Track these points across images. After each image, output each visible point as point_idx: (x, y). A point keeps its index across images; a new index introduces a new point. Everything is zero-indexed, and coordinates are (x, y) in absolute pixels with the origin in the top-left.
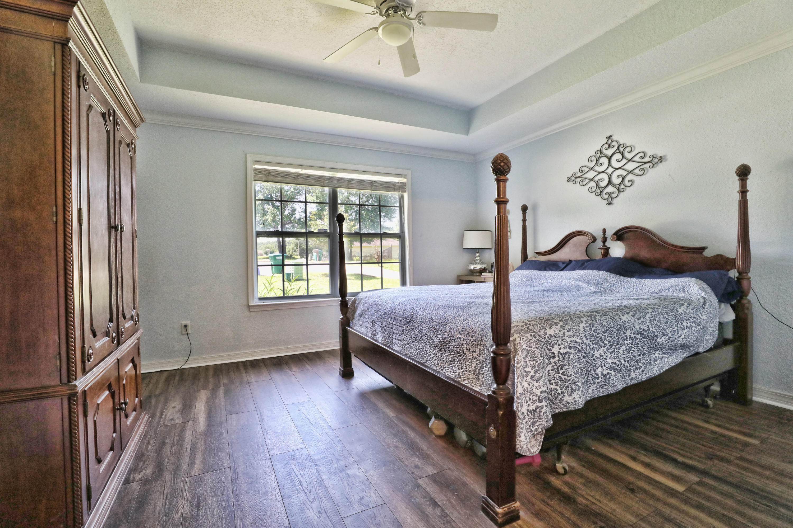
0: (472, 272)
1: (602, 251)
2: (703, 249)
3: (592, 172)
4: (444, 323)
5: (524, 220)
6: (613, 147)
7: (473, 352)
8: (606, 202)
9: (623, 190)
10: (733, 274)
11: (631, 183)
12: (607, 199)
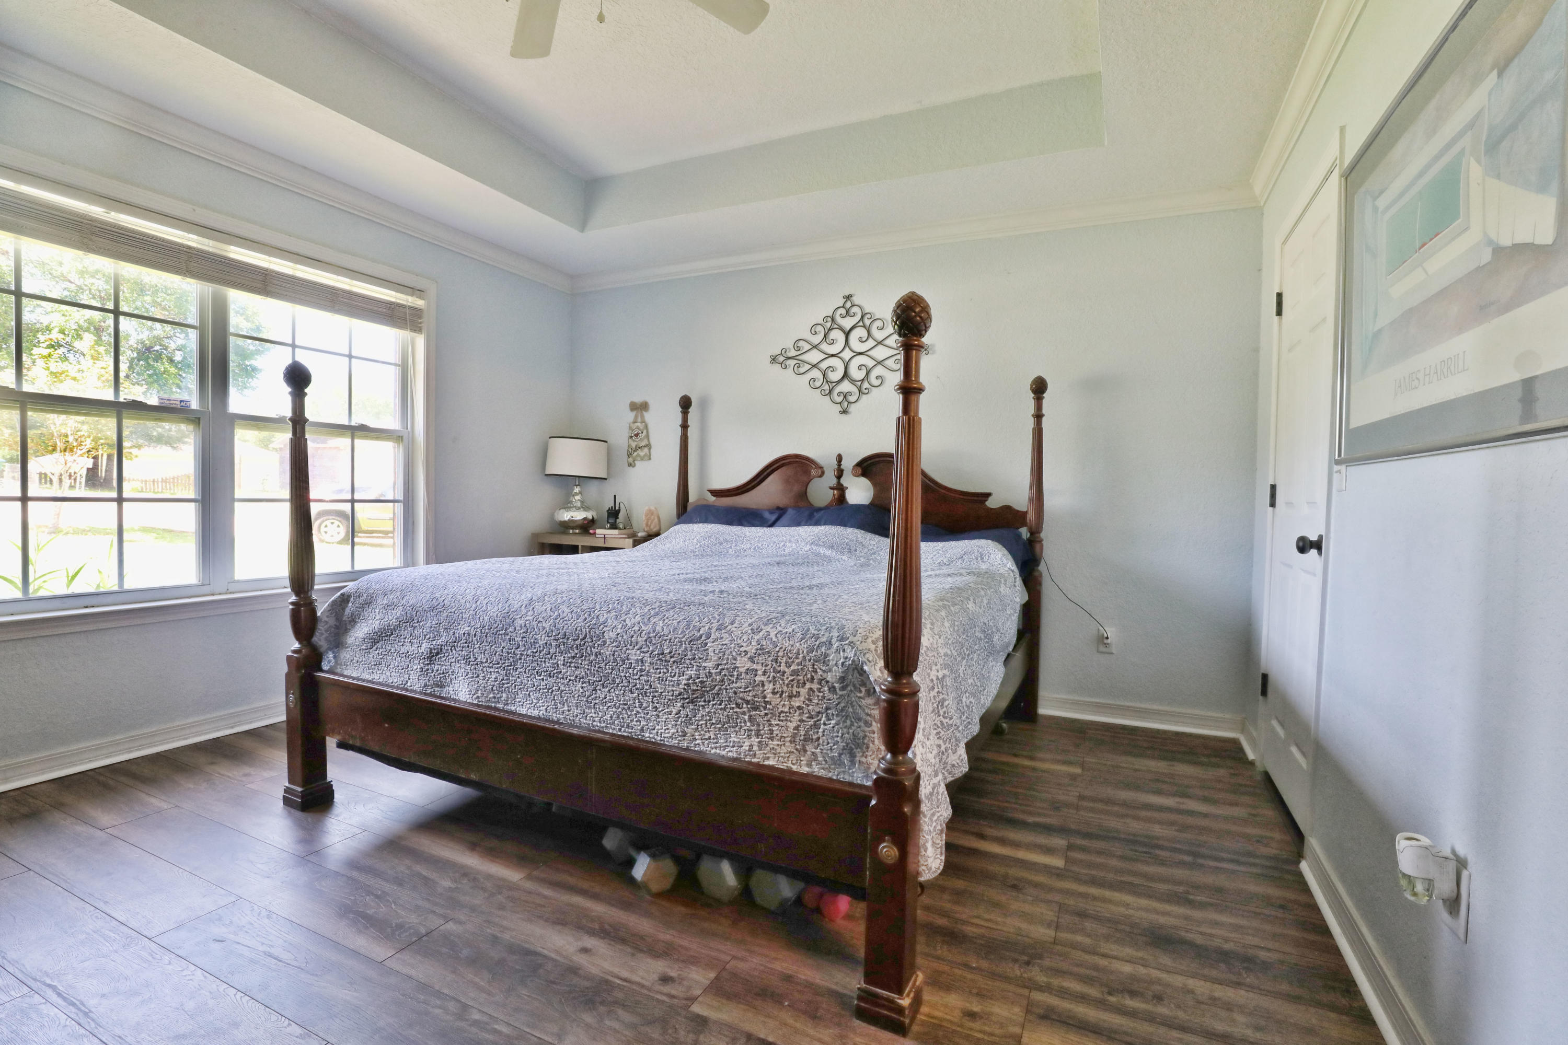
0: (565, 527)
1: (836, 492)
2: (987, 495)
3: (815, 351)
4: (698, 642)
5: (685, 426)
6: (854, 314)
7: (791, 697)
8: (838, 408)
9: (867, 391)
10: (1024, 532)
11: (880, 381)
12: (840, 403)
